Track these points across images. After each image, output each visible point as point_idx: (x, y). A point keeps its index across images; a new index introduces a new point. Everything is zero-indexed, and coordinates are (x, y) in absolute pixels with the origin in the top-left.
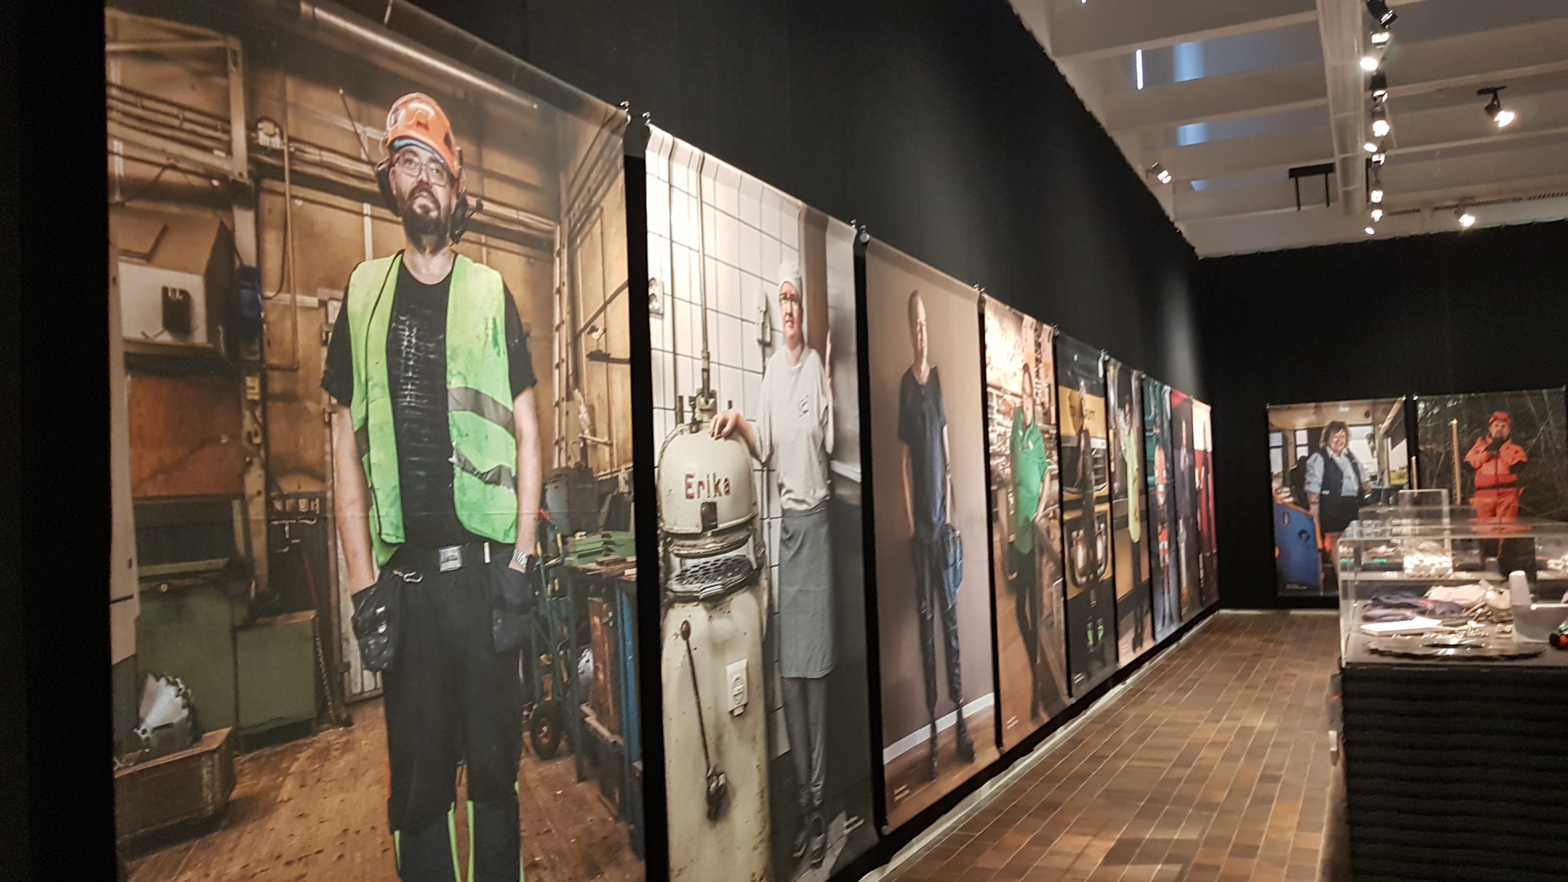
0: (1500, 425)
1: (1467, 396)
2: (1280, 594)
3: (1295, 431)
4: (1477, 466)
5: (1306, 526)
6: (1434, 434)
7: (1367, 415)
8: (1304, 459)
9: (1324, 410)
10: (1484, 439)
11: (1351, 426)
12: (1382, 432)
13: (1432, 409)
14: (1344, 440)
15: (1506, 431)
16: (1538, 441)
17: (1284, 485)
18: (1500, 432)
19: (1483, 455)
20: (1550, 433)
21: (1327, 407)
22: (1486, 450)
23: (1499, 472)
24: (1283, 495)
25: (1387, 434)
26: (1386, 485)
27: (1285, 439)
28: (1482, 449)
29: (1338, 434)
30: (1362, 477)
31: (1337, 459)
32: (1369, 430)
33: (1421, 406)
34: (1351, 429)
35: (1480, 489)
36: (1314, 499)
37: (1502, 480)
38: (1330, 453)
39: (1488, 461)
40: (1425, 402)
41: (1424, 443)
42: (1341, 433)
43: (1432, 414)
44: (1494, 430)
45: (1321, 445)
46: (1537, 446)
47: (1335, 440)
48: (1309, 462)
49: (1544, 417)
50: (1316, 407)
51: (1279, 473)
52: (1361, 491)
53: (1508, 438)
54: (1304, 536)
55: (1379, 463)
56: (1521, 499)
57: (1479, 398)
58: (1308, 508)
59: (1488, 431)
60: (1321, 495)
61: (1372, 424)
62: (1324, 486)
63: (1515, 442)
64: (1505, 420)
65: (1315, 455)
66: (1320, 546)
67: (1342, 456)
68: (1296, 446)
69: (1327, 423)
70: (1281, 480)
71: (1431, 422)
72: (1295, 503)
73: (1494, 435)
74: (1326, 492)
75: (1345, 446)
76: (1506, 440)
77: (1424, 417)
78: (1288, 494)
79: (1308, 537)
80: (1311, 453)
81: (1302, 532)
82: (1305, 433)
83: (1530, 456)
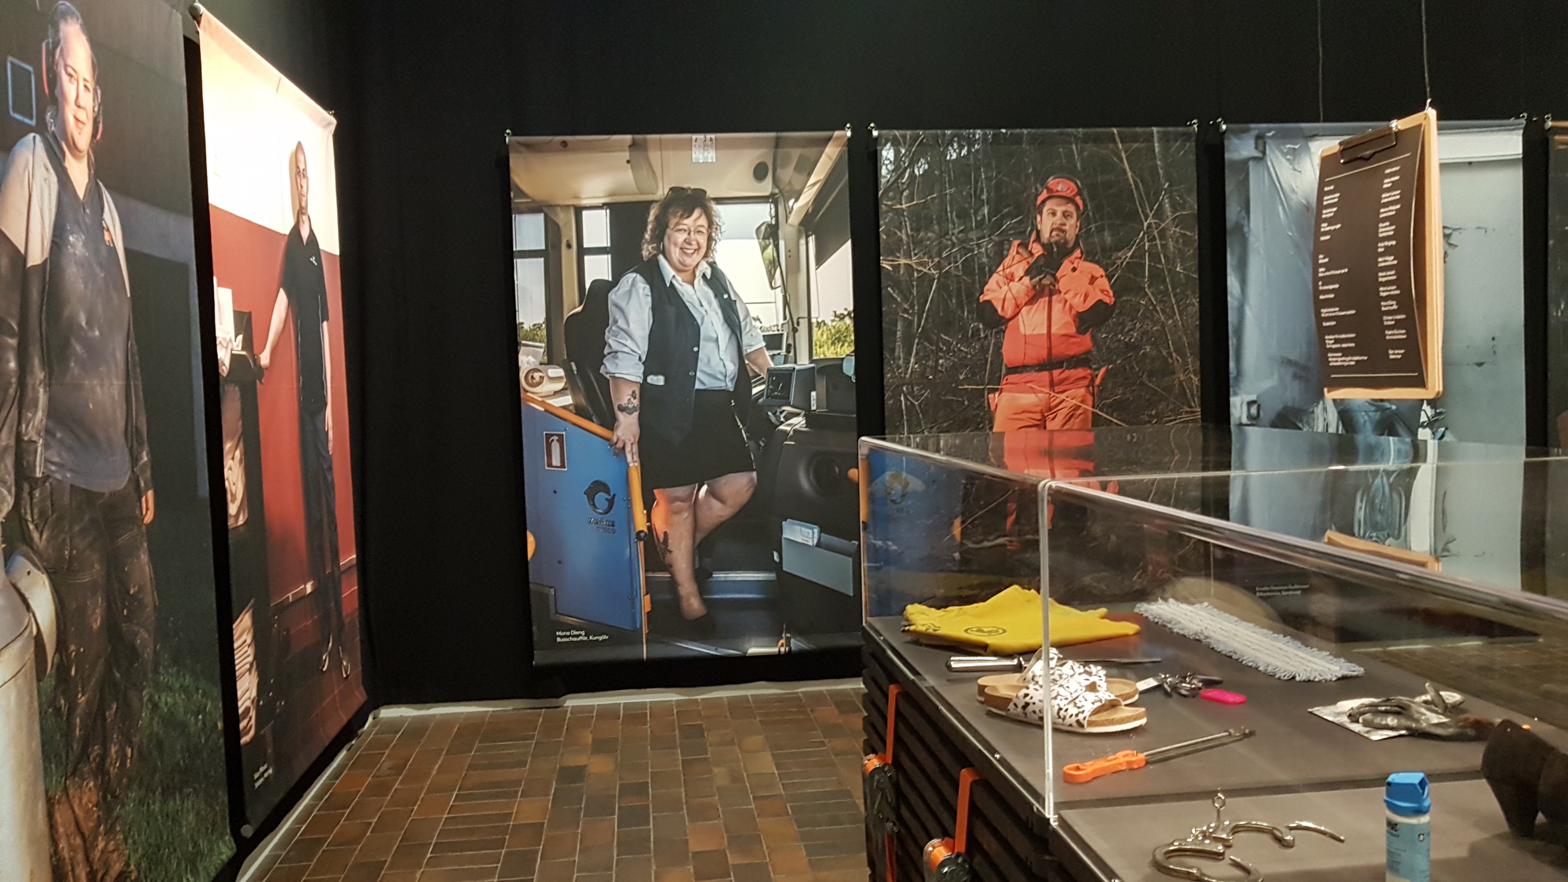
0: (1060, 210)
1: (990, 132)
2: (540, 658)
3: (579, 211)
4: (1009, 313)
5: (607, 473)
6: (916, 229)
7: (760, 173)
8: (602, 289)
9: (654, 156)
10: (1024, 245)
11: (720, 201)
12: (795, 219)
13: (912, 164)
14: (703, 240)
15: (1072, 226)
16: (1139, 254)
17: (551, 360)
18: (1060, 229)
19: (1021, 287)
20: (1162, 234)
21: (661, 146)
22: (1027, 273)
23: (1054, 330)
24: (548, 387)
25: (808, 225)
26: (804, 362)
27: (552, 231)
28: (1019, 270)
29: (689, 222)
30: (745, 340)
31: (684, 289)
32: (763, 213)
33: (888, 153)
34: (721, 210)
35: (1013, 370)
36: (626, 397)
37: (1061, 349)
38: (669, 272)
39: (1032, 301)
40: (896, 143)
41: (892, 252)
42: (697, 219)
43: (912, 175)
44: (1046, 224)
45: (647, 250)
46: (1135, 267)
47: (681, 237)
48: (614, 296)
49: (1153, 195)
50: (633, 145)
51: (537, 327)
52: (744, 377)
53: (1076, 245)
54: (601, 498)
55: (786, 303)
56: (1099, 394)
57: (1017, 140)
58: (610, 422)
59: (1034, 227)
60: (644, 386)
61: (772, 199)
62: (651, 365)
63: (1090, 256)
64: (1070, 200)
65: (630, 277)
66: (641, 524)
67: (699, 281)
68: (582, 252)
69: (661, 192)
70: (541, 348)
71: (911, 198)
72: (579, 410)
73: (1045, 235)
74: (658, 380)
75: (706, 256)
76: (1071, 252)
77: (893, 185)
78: (560, 386)
79: (611, 502)
80: (618, 273)
81: (598, 487)
82: (603, 216)
83: (1119, 289)
